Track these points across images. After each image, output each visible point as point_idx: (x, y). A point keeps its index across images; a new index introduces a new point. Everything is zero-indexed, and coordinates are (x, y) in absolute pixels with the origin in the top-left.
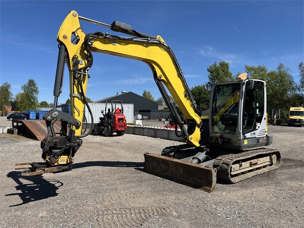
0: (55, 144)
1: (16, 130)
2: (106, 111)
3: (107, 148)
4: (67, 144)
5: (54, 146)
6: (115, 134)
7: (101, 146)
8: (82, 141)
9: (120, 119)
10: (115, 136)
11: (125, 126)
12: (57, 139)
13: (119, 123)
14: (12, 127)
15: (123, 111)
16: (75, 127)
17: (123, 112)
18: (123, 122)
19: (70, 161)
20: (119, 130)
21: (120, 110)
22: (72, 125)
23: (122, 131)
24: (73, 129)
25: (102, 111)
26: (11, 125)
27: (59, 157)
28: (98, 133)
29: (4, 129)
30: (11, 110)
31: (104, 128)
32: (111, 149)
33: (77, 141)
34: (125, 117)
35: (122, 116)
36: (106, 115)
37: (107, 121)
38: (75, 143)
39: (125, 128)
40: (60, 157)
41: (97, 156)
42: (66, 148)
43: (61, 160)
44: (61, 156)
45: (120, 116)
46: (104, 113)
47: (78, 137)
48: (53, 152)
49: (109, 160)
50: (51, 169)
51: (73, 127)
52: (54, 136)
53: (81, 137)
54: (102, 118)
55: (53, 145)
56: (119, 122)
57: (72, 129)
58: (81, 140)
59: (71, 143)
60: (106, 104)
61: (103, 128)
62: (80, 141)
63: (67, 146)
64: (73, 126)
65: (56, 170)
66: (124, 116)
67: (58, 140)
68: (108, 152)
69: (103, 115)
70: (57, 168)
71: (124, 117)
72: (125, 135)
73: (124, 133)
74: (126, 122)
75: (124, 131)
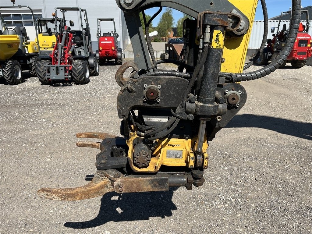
0: (151, 101)
1: (167, 55)
2: (278, 28)
3: (279, 89)
4: (188, 104)
5: (146, 104)
6: (289, 64)
7: (268, 83)
8: (244, 96)
9: (301, 41)
10: (288, 67)
11: (308, 53)
12: (157, 81)
13: (299, 48)
14: (164, 52)
15: (308, 27)
16: (222, 38)
17: (307, 31)
18: (306, 46)
19: (196, 162)
20: (298, 58)
21: (304, 26)
22: (213, 28)
23: (302, 61)
24: (214, 45)
25: (273, 29)
26: (165, 49)
27: (164, 142)
28: (261, 63)
29: (157, 54)
30: (173, 36)
31: (272, 55)
32: (287, 91)
33: (229, 93)
34: (311, 39)
35: (305, 37)
36: (277, 35)
37: (279, 45)
38: (217, 100)
39: (307, 57)
40: (168, 141)
41: (263, 103)
42: (185, 117)
43: (168, 152)
44: (172, 140)
45: (301, 37)
46: (275, 33)
47: (231, 79)
48: (146, 125)
49: (286, 117)
50: (132, 183)
51: (214, 37)
52: (151, 71)
53: (243, 79)
54: (270, 39)
55: (144, 102)
56: (299, 45)
57: (210, 43)
58: (242, 89)
59: (204, 102)
60: (280, 22)
61: (270, 55)
62: (239, 93)
63: (188, 113)
64: (216, 32)
65: (149, 187)
66: (309, 36)
67: (159, 87)
68: (282, 98)
69: (274, 35)
70: (152, 181)
71: (309, 38)
72: (305, 67)
73: (304, 64)
74: (311, 47)
75: (305, 62)
